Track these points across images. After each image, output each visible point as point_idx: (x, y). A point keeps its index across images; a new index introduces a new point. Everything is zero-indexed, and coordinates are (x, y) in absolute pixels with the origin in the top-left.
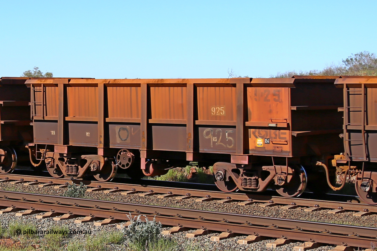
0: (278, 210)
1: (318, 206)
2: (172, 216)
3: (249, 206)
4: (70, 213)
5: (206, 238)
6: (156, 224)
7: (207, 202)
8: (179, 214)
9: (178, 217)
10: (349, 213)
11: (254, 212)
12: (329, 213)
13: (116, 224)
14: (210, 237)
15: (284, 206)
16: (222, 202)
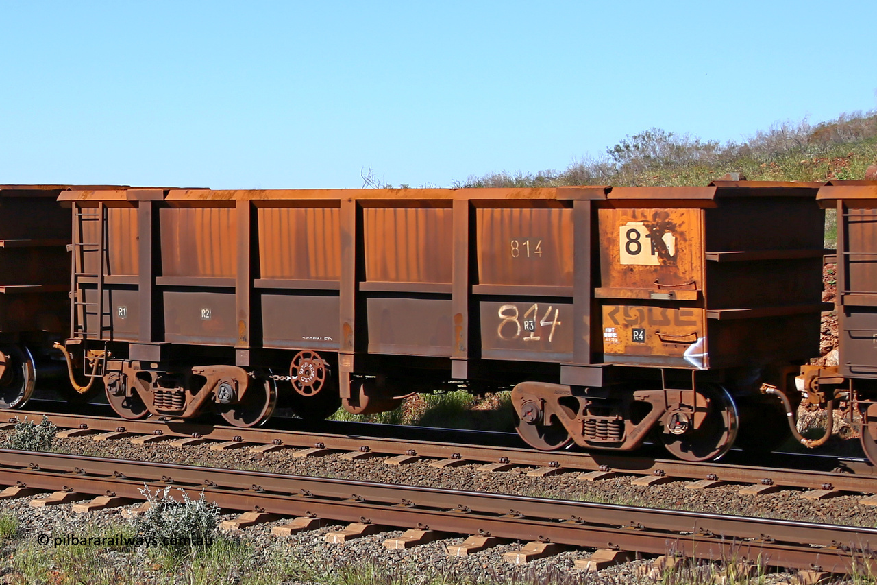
0: (470, 475)
1: (557, 465)
2: (242, 489)
3: (408, 466)
4: (20, 484)
5: (316, 537)
6: (207, 506)
7: (318, 459)
8: (258, 486)
9: (256, 490)
10: (623, 479)
11: (420, 478)
12: (579, 479)
13: (121, 507)
14: (323, 535)
15: (483, 464)
16: (349, 457)
